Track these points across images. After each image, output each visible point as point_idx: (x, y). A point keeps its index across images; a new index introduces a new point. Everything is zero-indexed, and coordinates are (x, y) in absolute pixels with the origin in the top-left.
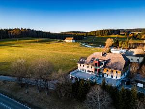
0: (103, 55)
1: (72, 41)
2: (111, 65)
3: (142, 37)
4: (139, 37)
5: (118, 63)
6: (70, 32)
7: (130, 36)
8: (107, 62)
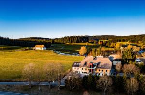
0: (94, 59)
1: (43, 49)
2: (102, 66)
3: (111, 45)
4: (107, 44)
5: (106, 64)
6: (31, 38)
7: (99, 43)
8: (98, 64)
